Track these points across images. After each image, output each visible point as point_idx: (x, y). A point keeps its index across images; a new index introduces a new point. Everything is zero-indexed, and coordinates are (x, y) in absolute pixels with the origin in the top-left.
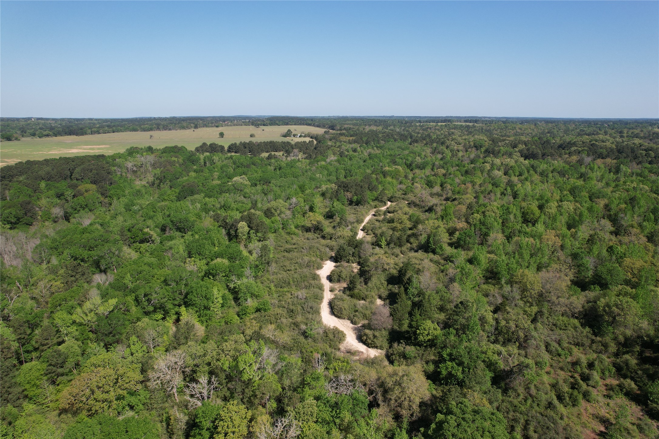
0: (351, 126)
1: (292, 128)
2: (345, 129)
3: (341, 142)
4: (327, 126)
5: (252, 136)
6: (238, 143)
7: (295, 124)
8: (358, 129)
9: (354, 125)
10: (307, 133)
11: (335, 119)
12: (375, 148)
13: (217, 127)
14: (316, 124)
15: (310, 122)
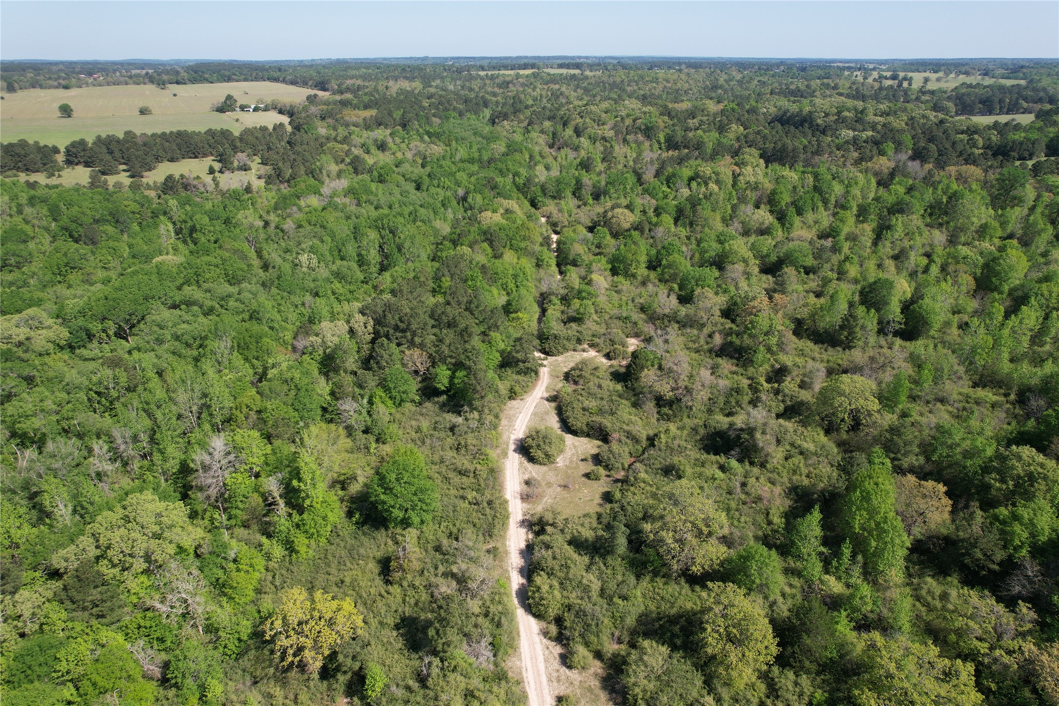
0: (359, 82)
1: (238, 89)
2: (348, 90)
3: (347, 125)
4: (310, 83)
5: (143, 112)
6: (90, 140)
7: (246, 80)
8: (376, 90)
9: (364, 78)
10: (269, 100)
11: (324, 67)
12: (426, 138)
13: (66, 87)
14: (289, 77)
15: (277, 74)
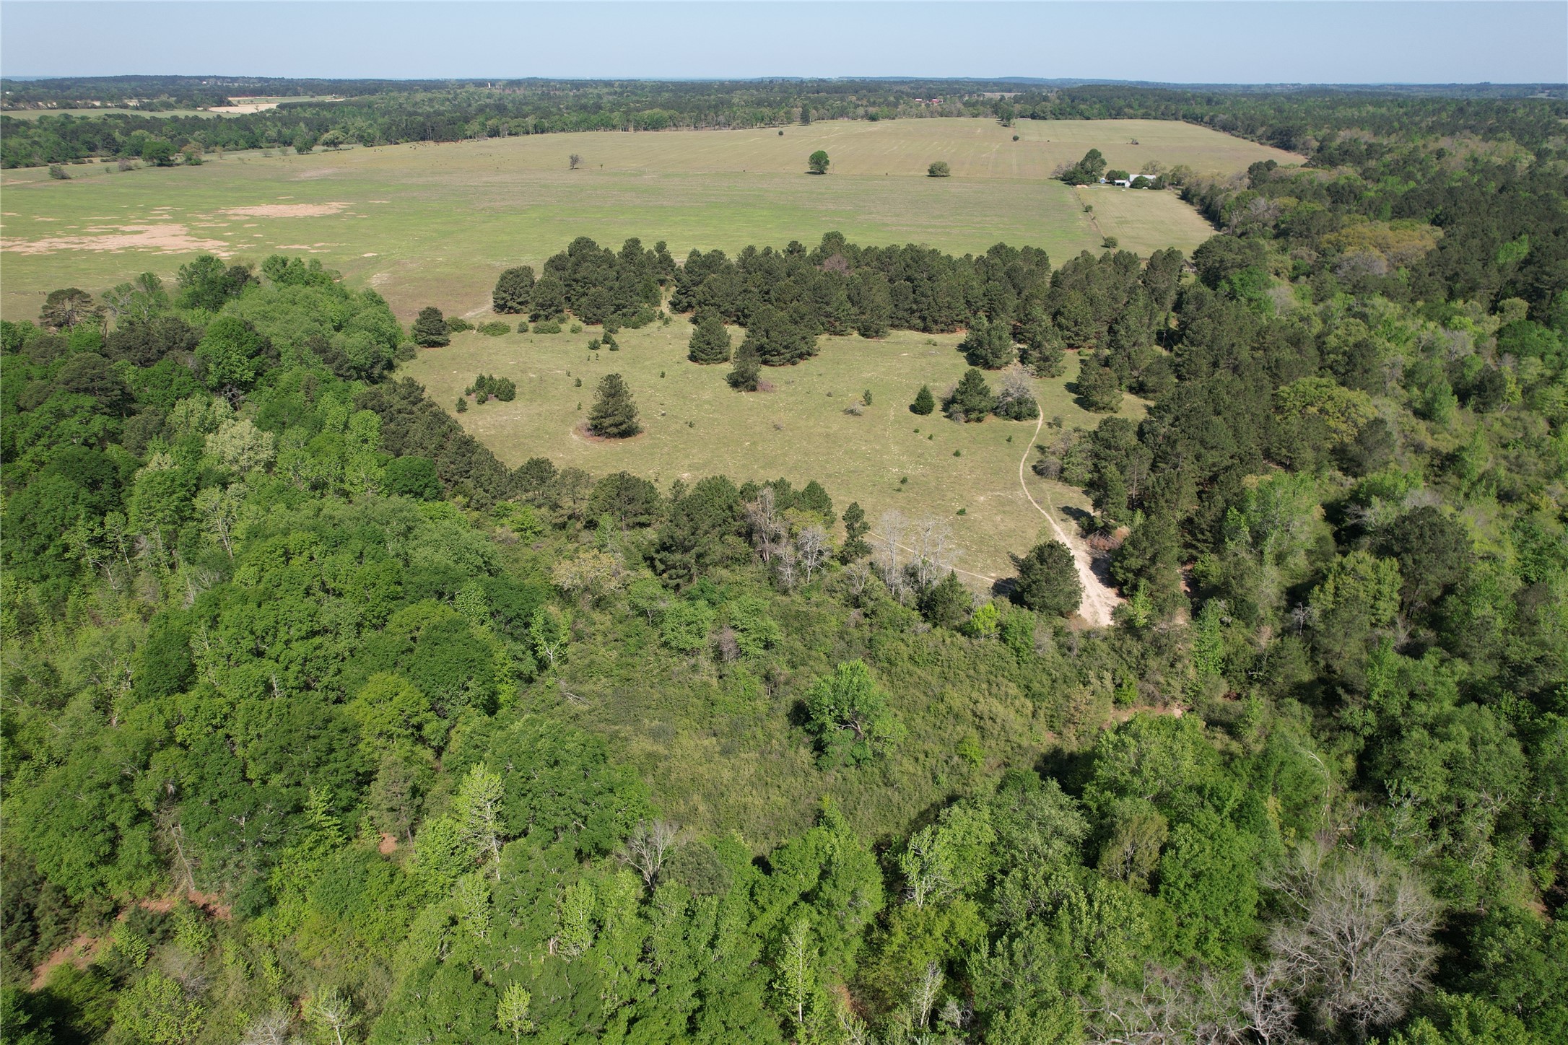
5: (936, 171)
7: (1145, 116)
8: (1413, 159)
13: (873, 118)
15: (1201, 109)
